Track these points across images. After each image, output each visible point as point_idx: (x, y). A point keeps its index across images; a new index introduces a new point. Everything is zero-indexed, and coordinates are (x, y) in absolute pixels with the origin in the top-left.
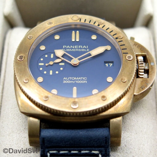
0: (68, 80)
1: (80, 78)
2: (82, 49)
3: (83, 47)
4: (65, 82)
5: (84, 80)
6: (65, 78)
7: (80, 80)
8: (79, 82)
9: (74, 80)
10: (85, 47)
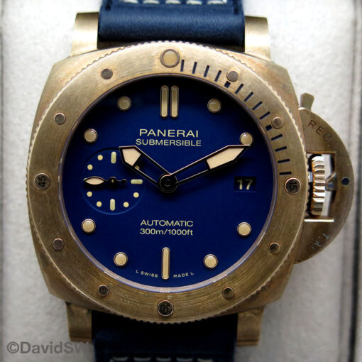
0: (150, 228)
1: (177, 223)
2: (186, 139)
3: (186, 134)
4: (144, 231)
5: (187, 228)
6: (143, 222)
7: (177, 227)
8: (176, 232)
9: (164, 228)
10: (191, 133)
